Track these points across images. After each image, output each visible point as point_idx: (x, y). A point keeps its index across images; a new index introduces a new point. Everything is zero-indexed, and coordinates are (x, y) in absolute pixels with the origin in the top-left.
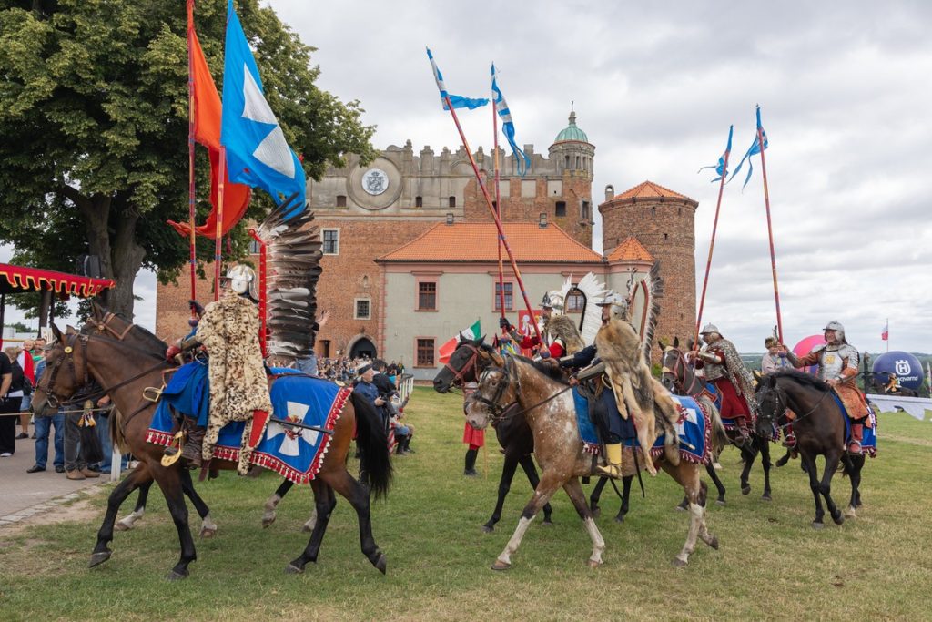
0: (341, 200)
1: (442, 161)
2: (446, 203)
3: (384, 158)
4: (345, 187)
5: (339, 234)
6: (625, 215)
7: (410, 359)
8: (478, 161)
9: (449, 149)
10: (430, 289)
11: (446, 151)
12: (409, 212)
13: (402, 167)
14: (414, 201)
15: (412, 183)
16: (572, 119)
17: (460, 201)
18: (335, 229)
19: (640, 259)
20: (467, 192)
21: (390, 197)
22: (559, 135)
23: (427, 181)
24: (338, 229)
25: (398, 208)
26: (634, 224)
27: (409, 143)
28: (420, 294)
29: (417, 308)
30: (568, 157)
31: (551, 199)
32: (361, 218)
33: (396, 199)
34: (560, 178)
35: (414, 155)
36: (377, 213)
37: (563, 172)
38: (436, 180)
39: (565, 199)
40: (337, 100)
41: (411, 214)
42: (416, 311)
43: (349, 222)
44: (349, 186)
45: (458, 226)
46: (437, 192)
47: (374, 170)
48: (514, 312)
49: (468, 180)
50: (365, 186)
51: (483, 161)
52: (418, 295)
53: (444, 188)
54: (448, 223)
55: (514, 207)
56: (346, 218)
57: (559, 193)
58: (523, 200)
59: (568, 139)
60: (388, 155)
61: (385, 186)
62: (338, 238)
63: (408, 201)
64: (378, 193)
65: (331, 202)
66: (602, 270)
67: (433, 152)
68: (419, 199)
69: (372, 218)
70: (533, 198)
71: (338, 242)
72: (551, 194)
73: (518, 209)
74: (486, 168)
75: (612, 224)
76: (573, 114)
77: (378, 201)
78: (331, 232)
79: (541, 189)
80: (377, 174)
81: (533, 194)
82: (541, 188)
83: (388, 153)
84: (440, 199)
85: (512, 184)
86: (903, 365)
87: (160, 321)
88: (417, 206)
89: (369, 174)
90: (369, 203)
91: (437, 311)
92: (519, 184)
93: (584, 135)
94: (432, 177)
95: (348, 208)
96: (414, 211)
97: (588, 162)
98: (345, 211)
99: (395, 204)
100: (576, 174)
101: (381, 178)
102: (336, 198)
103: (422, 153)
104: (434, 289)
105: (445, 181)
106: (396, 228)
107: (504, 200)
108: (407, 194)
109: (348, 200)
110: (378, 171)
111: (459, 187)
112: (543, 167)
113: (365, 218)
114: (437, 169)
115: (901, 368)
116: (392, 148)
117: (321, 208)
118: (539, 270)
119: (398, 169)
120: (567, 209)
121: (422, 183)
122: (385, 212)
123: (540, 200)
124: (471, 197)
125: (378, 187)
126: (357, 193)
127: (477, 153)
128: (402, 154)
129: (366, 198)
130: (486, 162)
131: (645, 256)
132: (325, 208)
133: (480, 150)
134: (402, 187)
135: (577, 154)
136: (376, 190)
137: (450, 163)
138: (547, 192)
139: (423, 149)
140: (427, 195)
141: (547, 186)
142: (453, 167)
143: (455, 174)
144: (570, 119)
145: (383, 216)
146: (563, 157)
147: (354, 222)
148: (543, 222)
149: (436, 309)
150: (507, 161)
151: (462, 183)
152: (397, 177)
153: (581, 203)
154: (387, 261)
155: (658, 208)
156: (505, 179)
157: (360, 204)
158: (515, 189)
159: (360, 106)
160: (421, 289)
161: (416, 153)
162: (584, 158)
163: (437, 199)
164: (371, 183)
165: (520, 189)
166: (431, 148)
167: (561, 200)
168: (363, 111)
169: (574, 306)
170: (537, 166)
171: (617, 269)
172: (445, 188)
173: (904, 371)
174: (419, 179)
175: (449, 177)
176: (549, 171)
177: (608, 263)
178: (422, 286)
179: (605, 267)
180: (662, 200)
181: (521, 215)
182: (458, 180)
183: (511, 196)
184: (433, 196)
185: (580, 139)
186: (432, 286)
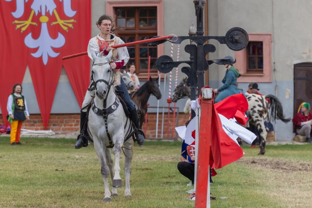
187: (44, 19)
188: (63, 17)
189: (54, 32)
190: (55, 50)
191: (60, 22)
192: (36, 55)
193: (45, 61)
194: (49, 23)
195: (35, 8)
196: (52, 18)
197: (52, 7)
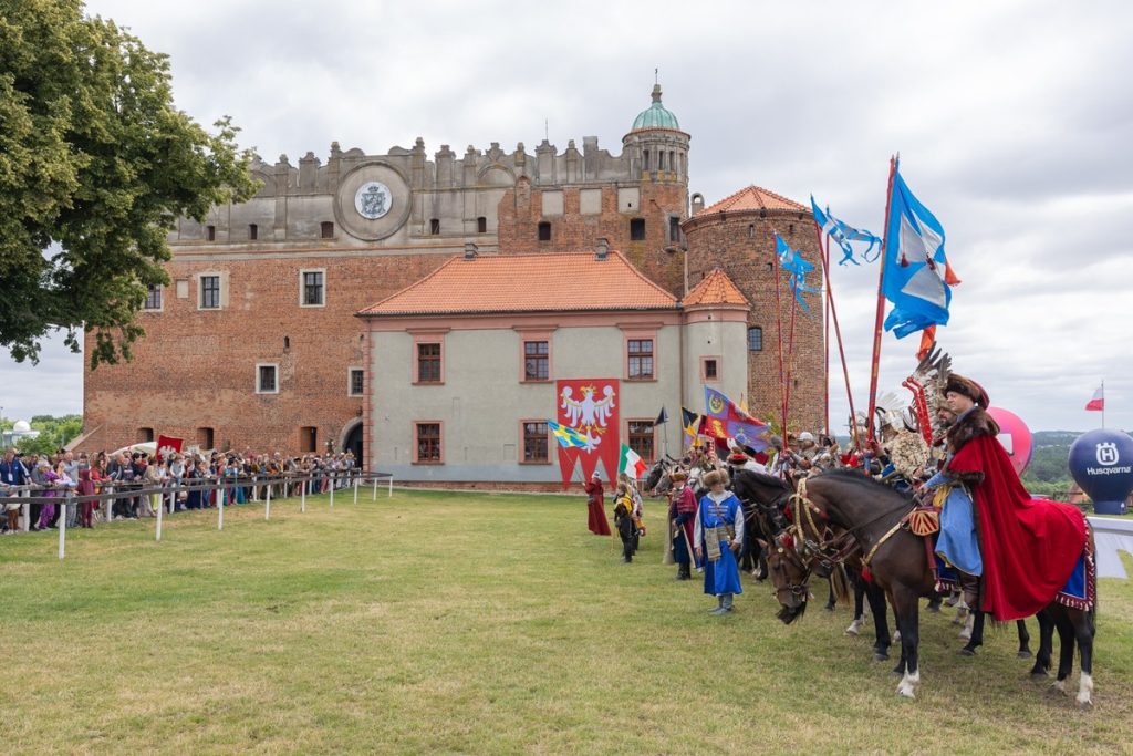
0: (327, 228)
1: (465, 166)
2: (472, 227)
3: (386, 165)
4: (331, 210)
5: (324, 276)
6: (711, 237)
7: (407, 452)
8: (517, 165)
9: (476, 148)
10: (433, 354)
11: (471, 152)
12: (421, 241)
13: (411, 177)
14: (428, 225)
15: (425, 200)
16: (656, 95)
17: (492, 224)
18: (320, 270)
19: (725, 302)
20: (502, 209)
21: (393, 222)
22: (636, 121)
23: (446, 196)
24: (323, 270)
25: (405, 236)
26: (724, 251)
27: (420, 143)
28: (420, 360)
29: (416, 380)
30: (647, 153)
31: (622, 214)
32: (354, 253)
33: (403, 224)
34: (636, 184)
35: (428, 159)
36: (376, 245)
37: (640, 176)
38: (459, 194)
39: (643, 215)
40: (191, 122)
41: (423, 244)
42: (413, 384)
43: (337, 260)
44: (337, 208)
45: (480, 261)
46: (460, 211)
47: (371, 184)
48: (551, 382)
49: (503, 192)
50: (359, 207)
51: (523, 165)
52: (416, 364)
53: (470, 206)
54: (467, 256)
55: (571, 230)
56: (334, 254)
57: (635, 206)
58: (582, 218)
59: (647, 126)
60: (391, 161)
61: (387, 205)
62: (324, 283)
63: (419, 227)
64: (378, 216)
65: (312, 232)
66: (675, 320)
67: (453, 154)
68: (435, 223)
69: (370, 253)
70: (598, 215)
71: (324, 289)
72: (623, 208)
73: (576, 233)
74: (529, 174)
75: (696, 251)
76: (657, 87)
77: (380, 227)
78: (315, 274)
79: (609, 202)
80: (376, 189)
81: (597, 209)
82: (608, 200)
83: (390, 159)
84: (464, 221)
85: (566, 196)
86: (1107, 450)
87: (89, 405)
88: (433, 232)
89: (365, 190)
90: (366, 230)
91: (443, 384)
92: (578, 195)
93: (672, 118)
94: (452, 191)
95: (336, 240)
96: (427, 241)
97: (677, 159)
98: (332, 244)
99: (402, 230)
100: (659, 177)
101: (381, 195)
102: (320, 226)
103: (438, 156)
104: (439, 354)
105: (471, 195)
106: (404, 266)
107: (555, 218)
108: (418, 216)
109: (336, 228)
110: (376, 184)
111: (490, 204)
112: (610, 169)
113: (360, 253)
114: (459, 177)
115: (1105, 455)
116: (395, 151)
117: (300, 240)
118: (585, 321)
119: (405, 181)
120: (647, 229)
121: (438, 200)
122: (387, 243)
123: (606, 217)
124: (509, 218)
125: (377, 208)
126: (348, 216)
127: (515, 153)
128: (410, 161)
129: (361, 224)
130: (528, 165)
131: (734, 296)
132: (304, 240)
133: (521, 148)
134: (411, 208)
135: (660, 148)
136: (374, 212)
137: (478, 169)
138: (617, 205)
139: (439, 150)
140: (446, 217)
141: (617, 196)
142: (481, 175)
143: (484, 185)
144: (653, 94)
145: (384, 249)
146: (639, 153)
147: (344, 259)
148: (602, 250)
149: (442, 381)
150: (558, 161)
151: (496, 197)
152: (404, 193)
153: (667, 219)
154: (372, 316)
155: (759, 226)
156: (556, 188)
157: (353, 233)
158: (571, 203)
159: (233, 123)
160: (421, 353)
161: (431, 157)
162: (672, 153)
163: (459, 221)
164: (367, 203)
165: (578, 202)
166: (451, 149)
167: (638, 216)
168: (239, 129)
169: (638, 373)
170: (602, 168)
171: (694, 318)
172: (471, 204)
173: (1108, 459)
174: (434, 195)
175: (477, 189)
176: (619, 175)
177: (682, 309)
178: (423, 348)
179: (681, 315)
180: (763, 213)
181: (579, 240)
182: (490, 192)
183: (565, 213)
184: (454, 218)
185: (666, 126)
186: (436, 348)
187: (588, 428)
188: (600, 426)
189: (594, 435)
190: (595, 445)
191: (598, 429)
192: (584, 448)
193: (589, 451)
194: (591, 430)
195: (584, 421)
196: (593, 427)
197: (593, 421)
